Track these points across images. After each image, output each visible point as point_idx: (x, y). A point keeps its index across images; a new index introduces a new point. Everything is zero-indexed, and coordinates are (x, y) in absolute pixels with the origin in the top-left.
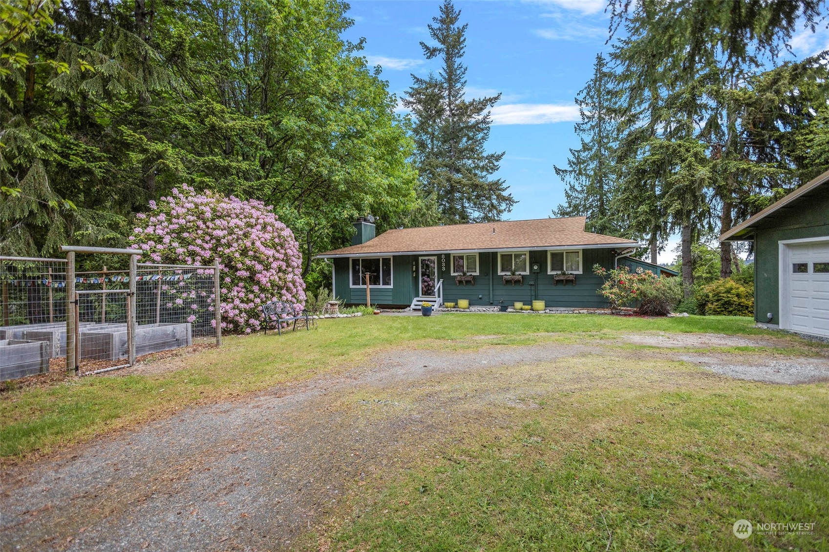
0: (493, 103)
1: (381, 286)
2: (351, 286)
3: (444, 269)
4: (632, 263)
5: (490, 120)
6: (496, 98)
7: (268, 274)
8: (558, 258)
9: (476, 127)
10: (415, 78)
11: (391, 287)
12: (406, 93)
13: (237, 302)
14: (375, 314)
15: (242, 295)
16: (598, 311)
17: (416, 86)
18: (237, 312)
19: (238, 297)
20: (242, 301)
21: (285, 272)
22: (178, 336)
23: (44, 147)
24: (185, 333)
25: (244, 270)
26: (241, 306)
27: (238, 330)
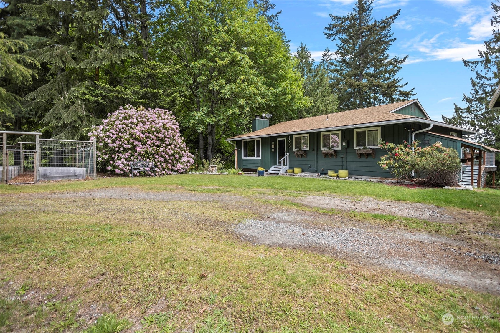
0: (393, 20)
1: (256, 158)
2: (243, 158)
3: (290, 146)
4: (431, 138)
5: (391, 33)
6: (396, 15)
7: (143, 147)
8: (362, 136)
9: (379, 42)
10: (333, 16)
11: (260, 158)
12: (325, 28)
13: (123, 160)
14: (239, 174)
15: (127, 157)
16: (386, 180)
17: (333, 22)
18: (123, 165)
19: (125, 158)
20: (127, 160)
21: (158, 146)
22: (77, 174)
23: (84, 94)
24: (82, 172)
25: (128, 144)
26: (125, 162)
27: (125, 175)
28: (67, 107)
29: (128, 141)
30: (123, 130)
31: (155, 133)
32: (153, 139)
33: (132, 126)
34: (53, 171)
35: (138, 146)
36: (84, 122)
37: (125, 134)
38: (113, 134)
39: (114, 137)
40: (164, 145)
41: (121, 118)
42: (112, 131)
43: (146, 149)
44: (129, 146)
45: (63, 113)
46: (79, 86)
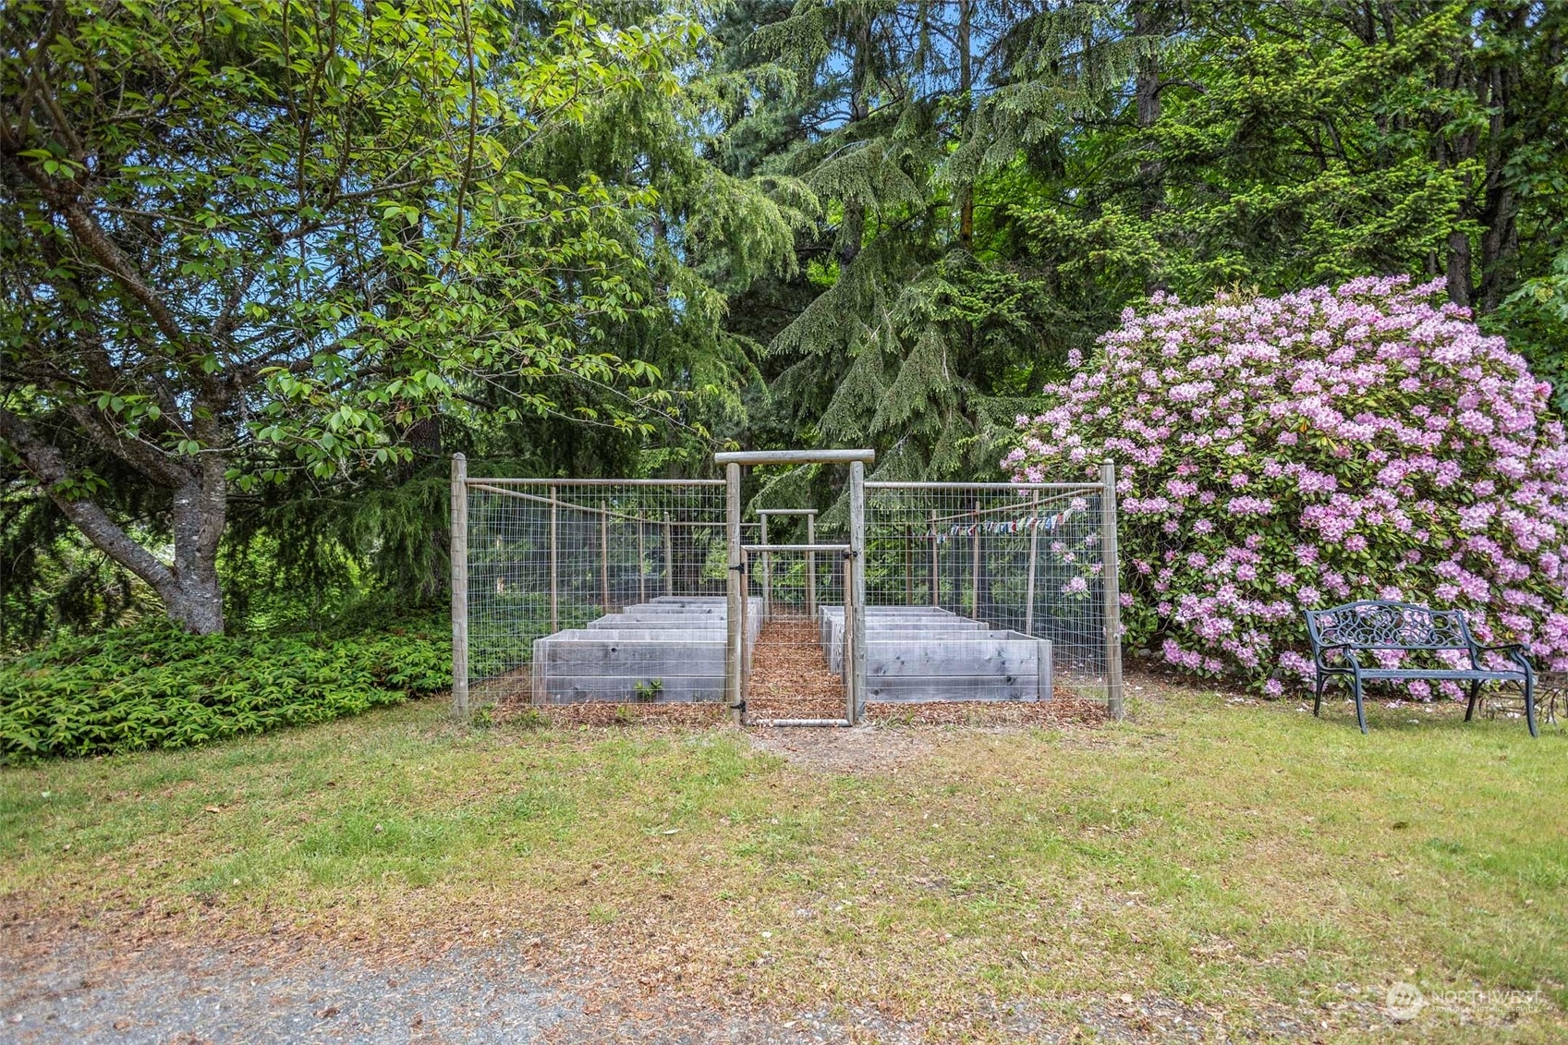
7: (1357, 507)
13: (1228, 594)
15: (1247, 572)
18: (1226, 625)
19: (1234, 580)
20: (1249, 593)
21: (1455, 497)
22: (1013, 669)
23: (945, 300)
24: (1033, 665)
25: (1254, 494)
26: (1243, 607)
27: (1238, 680)
28: (890, 364)
29: (1252, 476)
30: (1205, 412)
31: (1423, 411)
32: (1414, 451)
33: (1257, 381)
34: (908, 651)
35: (1322, 499)
36: (950, 418)
37: (1223, 433)
38: (1142, 445)
39: (1151, 458)
40: (1486, 486)
41: (1171, 349)
42: (1132, 425)
43: (1376, 520)
44: (1268, 505)
45: (880, 389)
46: (924, 277)
